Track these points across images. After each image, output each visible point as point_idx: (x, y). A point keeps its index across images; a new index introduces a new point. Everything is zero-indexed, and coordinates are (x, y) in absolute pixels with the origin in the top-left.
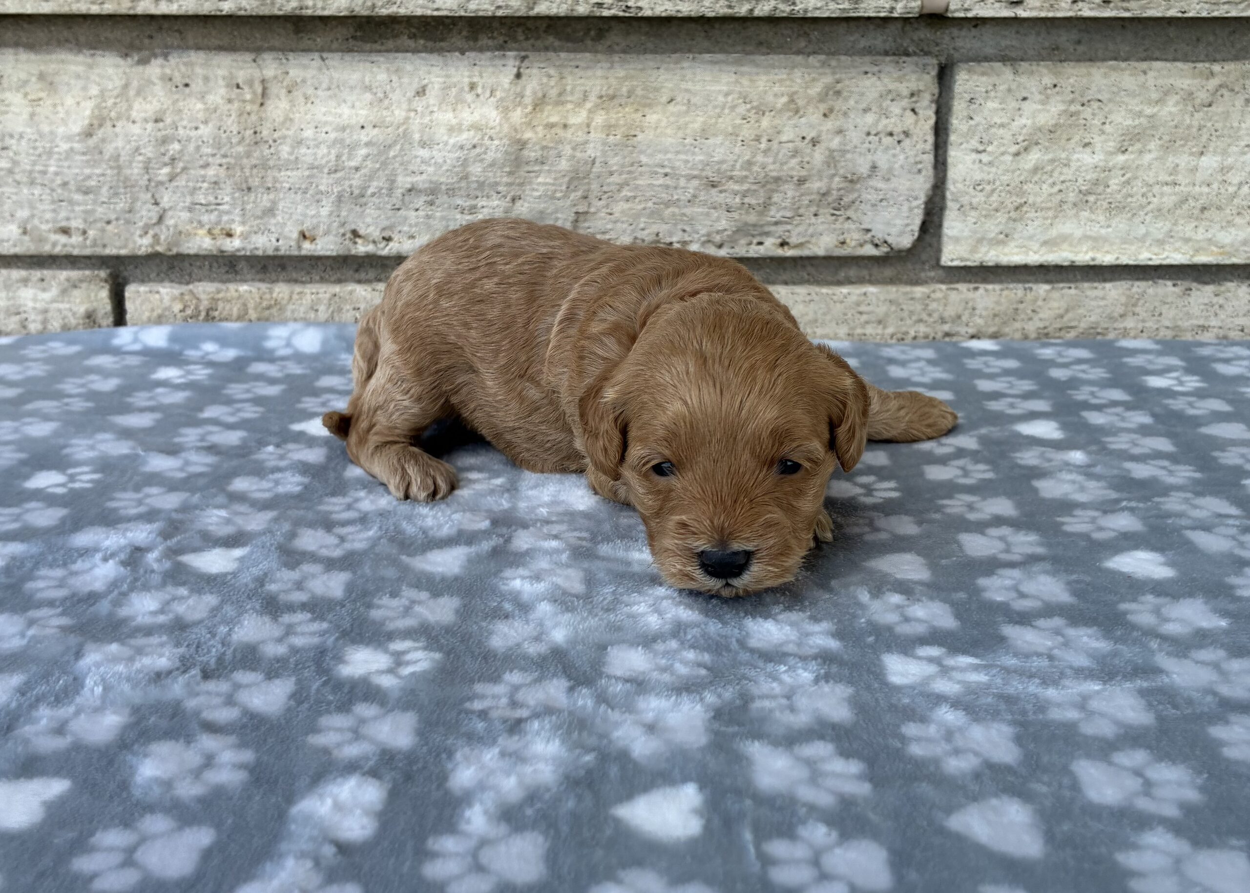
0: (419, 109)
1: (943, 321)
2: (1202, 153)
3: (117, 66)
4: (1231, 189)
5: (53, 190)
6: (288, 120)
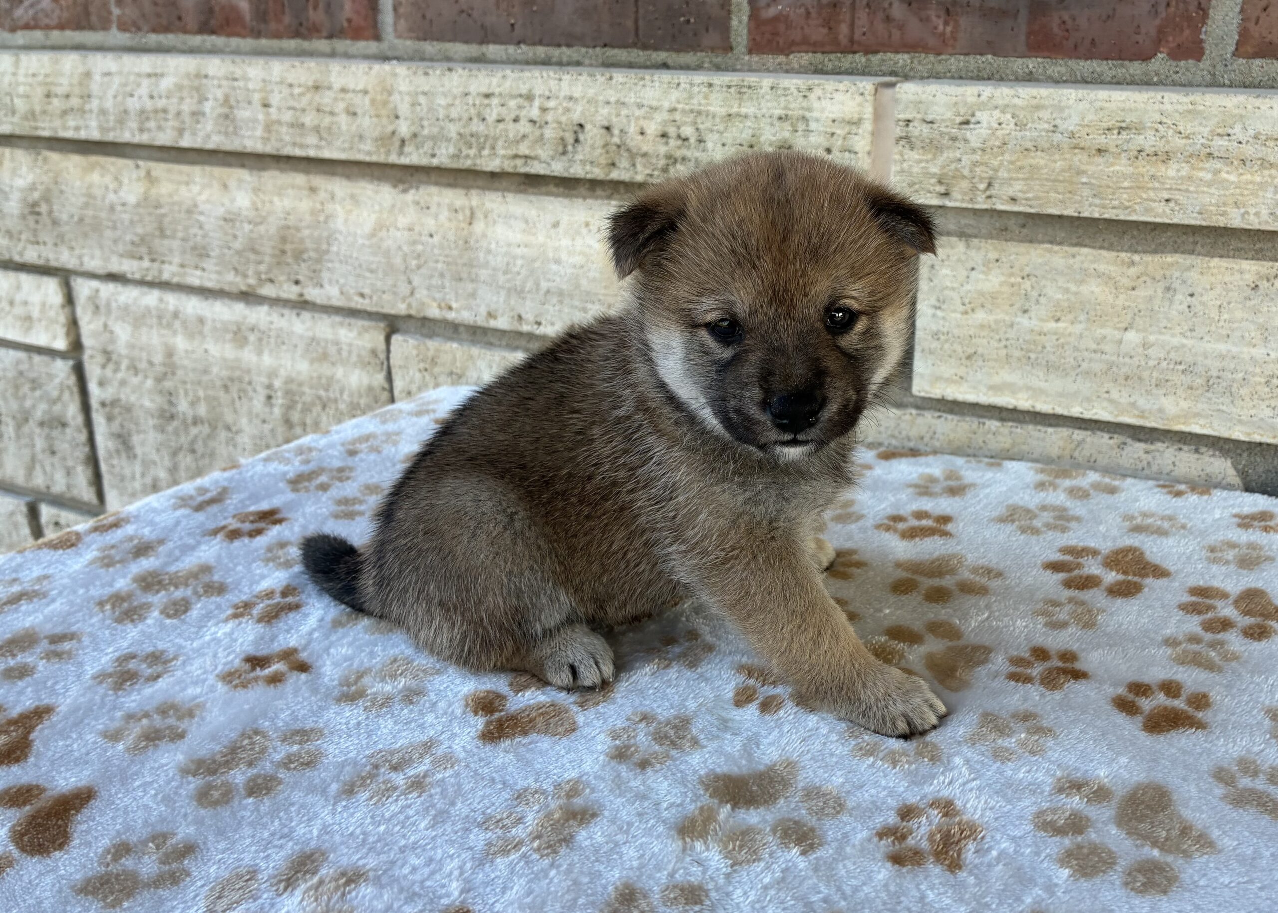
0: (554, 237)
2: (1126, 329)
3: (391, 193)
5: (355, 268)
6: (484, 235)
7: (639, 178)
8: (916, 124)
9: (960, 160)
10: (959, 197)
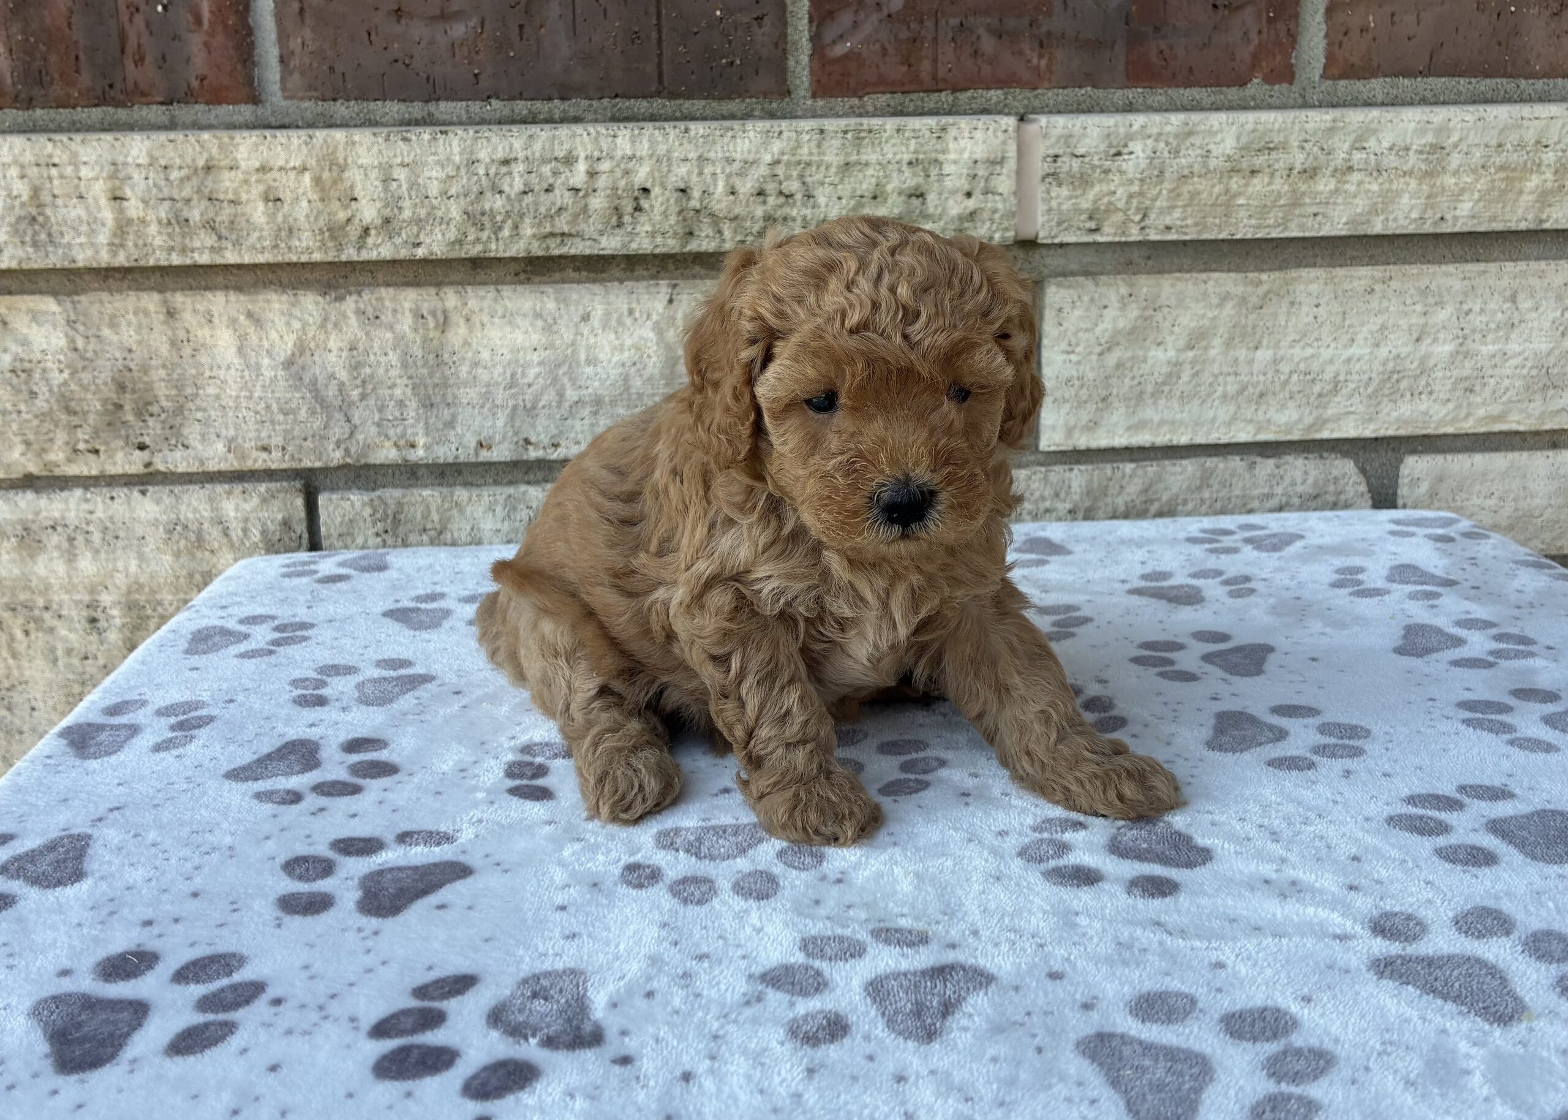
0: (586, 332)
1: (1043, 498)
2: (1257, 348)
3: (317, 303)
4: (1283, 377)
5: (257, 413)
6: (466, 343)
7: (727, 246)
8: (1066, 159)
9: (1114, 193)
10: (1112, 230)
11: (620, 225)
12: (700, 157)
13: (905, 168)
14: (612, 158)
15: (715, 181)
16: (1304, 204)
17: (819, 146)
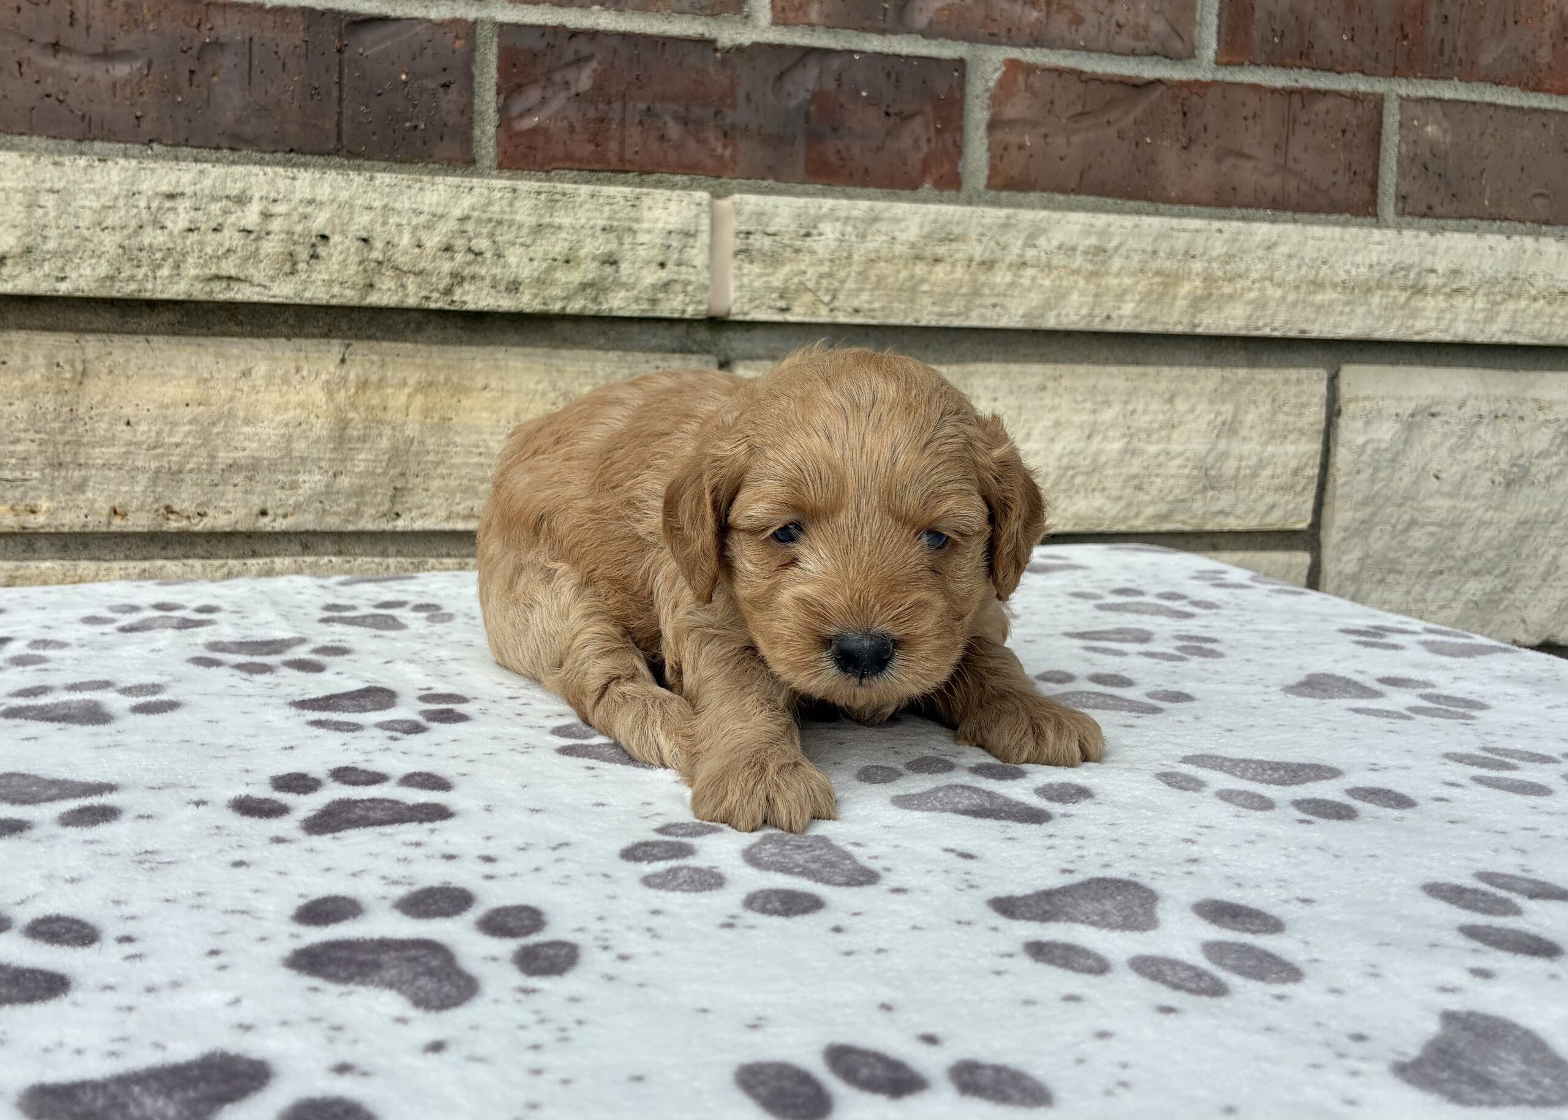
0: (246, 389)
6: (107, 398)
7: (412, 302)
8: (757, 236)
9: (805, 272)
10: (802, 310)
11: (293, 272)
12: (385, 206)
13: (598, 233)
14: (289, 200)
15: (401, 232)
16: (982, 295)
17: (511, 204)
